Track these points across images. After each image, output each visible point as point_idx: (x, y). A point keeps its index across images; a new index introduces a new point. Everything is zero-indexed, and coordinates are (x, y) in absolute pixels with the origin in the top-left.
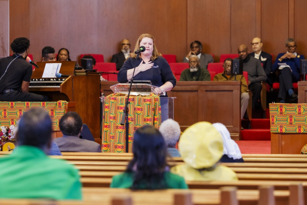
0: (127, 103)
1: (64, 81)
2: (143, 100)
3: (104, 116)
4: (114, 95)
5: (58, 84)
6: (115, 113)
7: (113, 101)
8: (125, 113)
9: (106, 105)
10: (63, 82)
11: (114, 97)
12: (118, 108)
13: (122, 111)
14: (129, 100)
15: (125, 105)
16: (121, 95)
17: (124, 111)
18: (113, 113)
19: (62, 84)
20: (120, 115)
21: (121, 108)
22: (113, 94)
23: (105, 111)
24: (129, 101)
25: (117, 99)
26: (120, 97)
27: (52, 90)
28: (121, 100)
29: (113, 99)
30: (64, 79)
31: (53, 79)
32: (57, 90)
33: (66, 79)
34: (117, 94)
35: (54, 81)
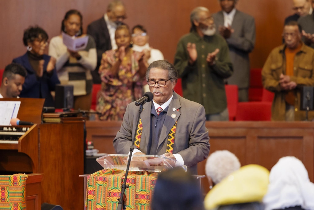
0: (124, 187)
1: (25, 132)
2: (149, 182)
3: (87, 207)
4: (103, 172)
5: (15, 138)
6: (105, 202)
7: (101, 182)
8: (120, 205)
9: (90, 189)
10: (23, 134)
11: (102, 176)
12: (110, 194)
13: (115, 199)
14: (127, 181)
15: (120, 190)
16: (114, 172)
17: (119, 200)
18: (101, 203)
19: (21, 138)
20: (113, 206)
21: (115, 194)
22: (100, 171)
23: (87, 199)
24: (127, 184)
25: (107, 180)
26: (112, 177)
27: (5, 148)
28: (114, 181)
29: (101, 179)
30: (24, 129)
31: (8, 127)
32: (13, 148)
33: (28, 129)
34: (108, 171)
35: (8, 131)
